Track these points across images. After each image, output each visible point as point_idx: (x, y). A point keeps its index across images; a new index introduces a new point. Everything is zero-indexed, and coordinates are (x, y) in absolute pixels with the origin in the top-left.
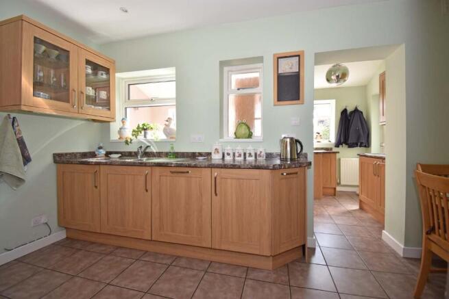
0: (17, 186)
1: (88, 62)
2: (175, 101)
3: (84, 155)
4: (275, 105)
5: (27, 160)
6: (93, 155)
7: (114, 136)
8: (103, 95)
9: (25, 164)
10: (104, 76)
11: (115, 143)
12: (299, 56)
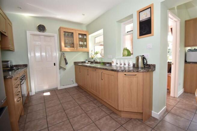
0: (65, 70)
1: (79, 34)
2: (103, 42)
3: (82, 62)
4: (138, 39)
5: (66, 63)
6: (85, 62)
7: (90, 57)
8: (85, 43)
9: (66, 65)
10: (85, 37)
11: (90, 58)
12: (150, 8)
